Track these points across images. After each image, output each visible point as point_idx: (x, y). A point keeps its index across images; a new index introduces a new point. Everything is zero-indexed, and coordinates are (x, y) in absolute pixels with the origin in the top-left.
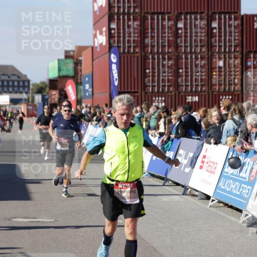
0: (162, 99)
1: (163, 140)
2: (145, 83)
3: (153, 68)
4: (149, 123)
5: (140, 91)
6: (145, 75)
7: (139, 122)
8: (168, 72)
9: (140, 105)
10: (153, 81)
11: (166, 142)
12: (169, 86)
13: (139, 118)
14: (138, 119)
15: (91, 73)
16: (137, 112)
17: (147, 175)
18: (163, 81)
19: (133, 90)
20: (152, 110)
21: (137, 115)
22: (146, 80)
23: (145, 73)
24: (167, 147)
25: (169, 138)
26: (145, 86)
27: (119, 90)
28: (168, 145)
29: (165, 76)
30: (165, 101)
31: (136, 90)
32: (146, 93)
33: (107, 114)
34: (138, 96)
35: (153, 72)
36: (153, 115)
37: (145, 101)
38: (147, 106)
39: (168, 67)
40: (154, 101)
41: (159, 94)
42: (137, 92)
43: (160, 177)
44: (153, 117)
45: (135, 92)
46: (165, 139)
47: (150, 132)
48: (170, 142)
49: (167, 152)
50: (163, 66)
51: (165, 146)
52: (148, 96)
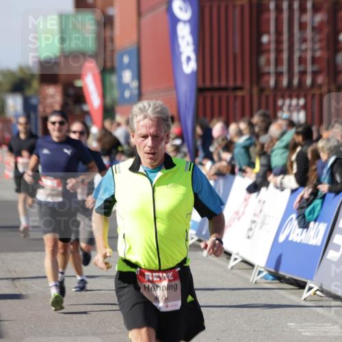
0: (298, 104)
1: (302, 198)
2: (258, 68)
3: (279, 32)
4: (269, 158)
5: (247, 85)
6: (259, 49)
7: (245, 156)
8: (313, 39)
9: (247, 118)
10: (278, 62)
11: (309, 202)
12: (315, 74)
13: (247, 148)
14: (242, 151)
15: (135, 47)
16: (240, 133)
17: (265, 277)
18: (302, 61)
19: (231, 84)
20: (274, 129)
21: (242, 140)
22: (263, 60)
23: (259, 43)
24: (310, 213)
25: (315, 194)
26: (258, 75)
27: (201, 84)
28: (313, 209)
29: (306, 50)
30: (305, 107)
31: (239, 83)
32: (262, 90)
33: (174, 139)
34: (243, 98)
35: (279, 42)
36: (278, 139)
37: (259, 108)
38: (263, 121)
39: (313, 28)
40: (281, 108)
41: (291, 92)
42: (241, 88)
43: (295, 280)
44: (279, 144)
45: (236, 89)
46: (306, 196)
47: (271, 178)
48: (318, 202)
49: (312, 224)
50: (302, 26)
51: (308, 210)
52: (267, 97)
